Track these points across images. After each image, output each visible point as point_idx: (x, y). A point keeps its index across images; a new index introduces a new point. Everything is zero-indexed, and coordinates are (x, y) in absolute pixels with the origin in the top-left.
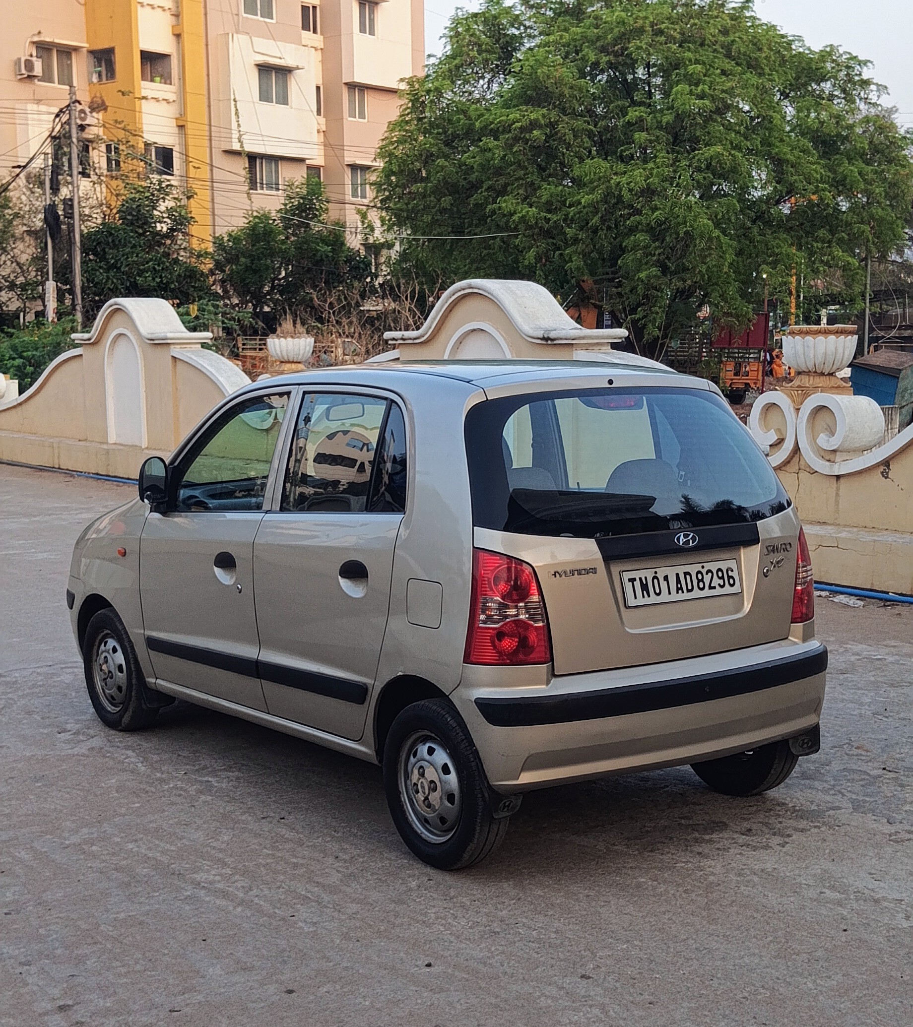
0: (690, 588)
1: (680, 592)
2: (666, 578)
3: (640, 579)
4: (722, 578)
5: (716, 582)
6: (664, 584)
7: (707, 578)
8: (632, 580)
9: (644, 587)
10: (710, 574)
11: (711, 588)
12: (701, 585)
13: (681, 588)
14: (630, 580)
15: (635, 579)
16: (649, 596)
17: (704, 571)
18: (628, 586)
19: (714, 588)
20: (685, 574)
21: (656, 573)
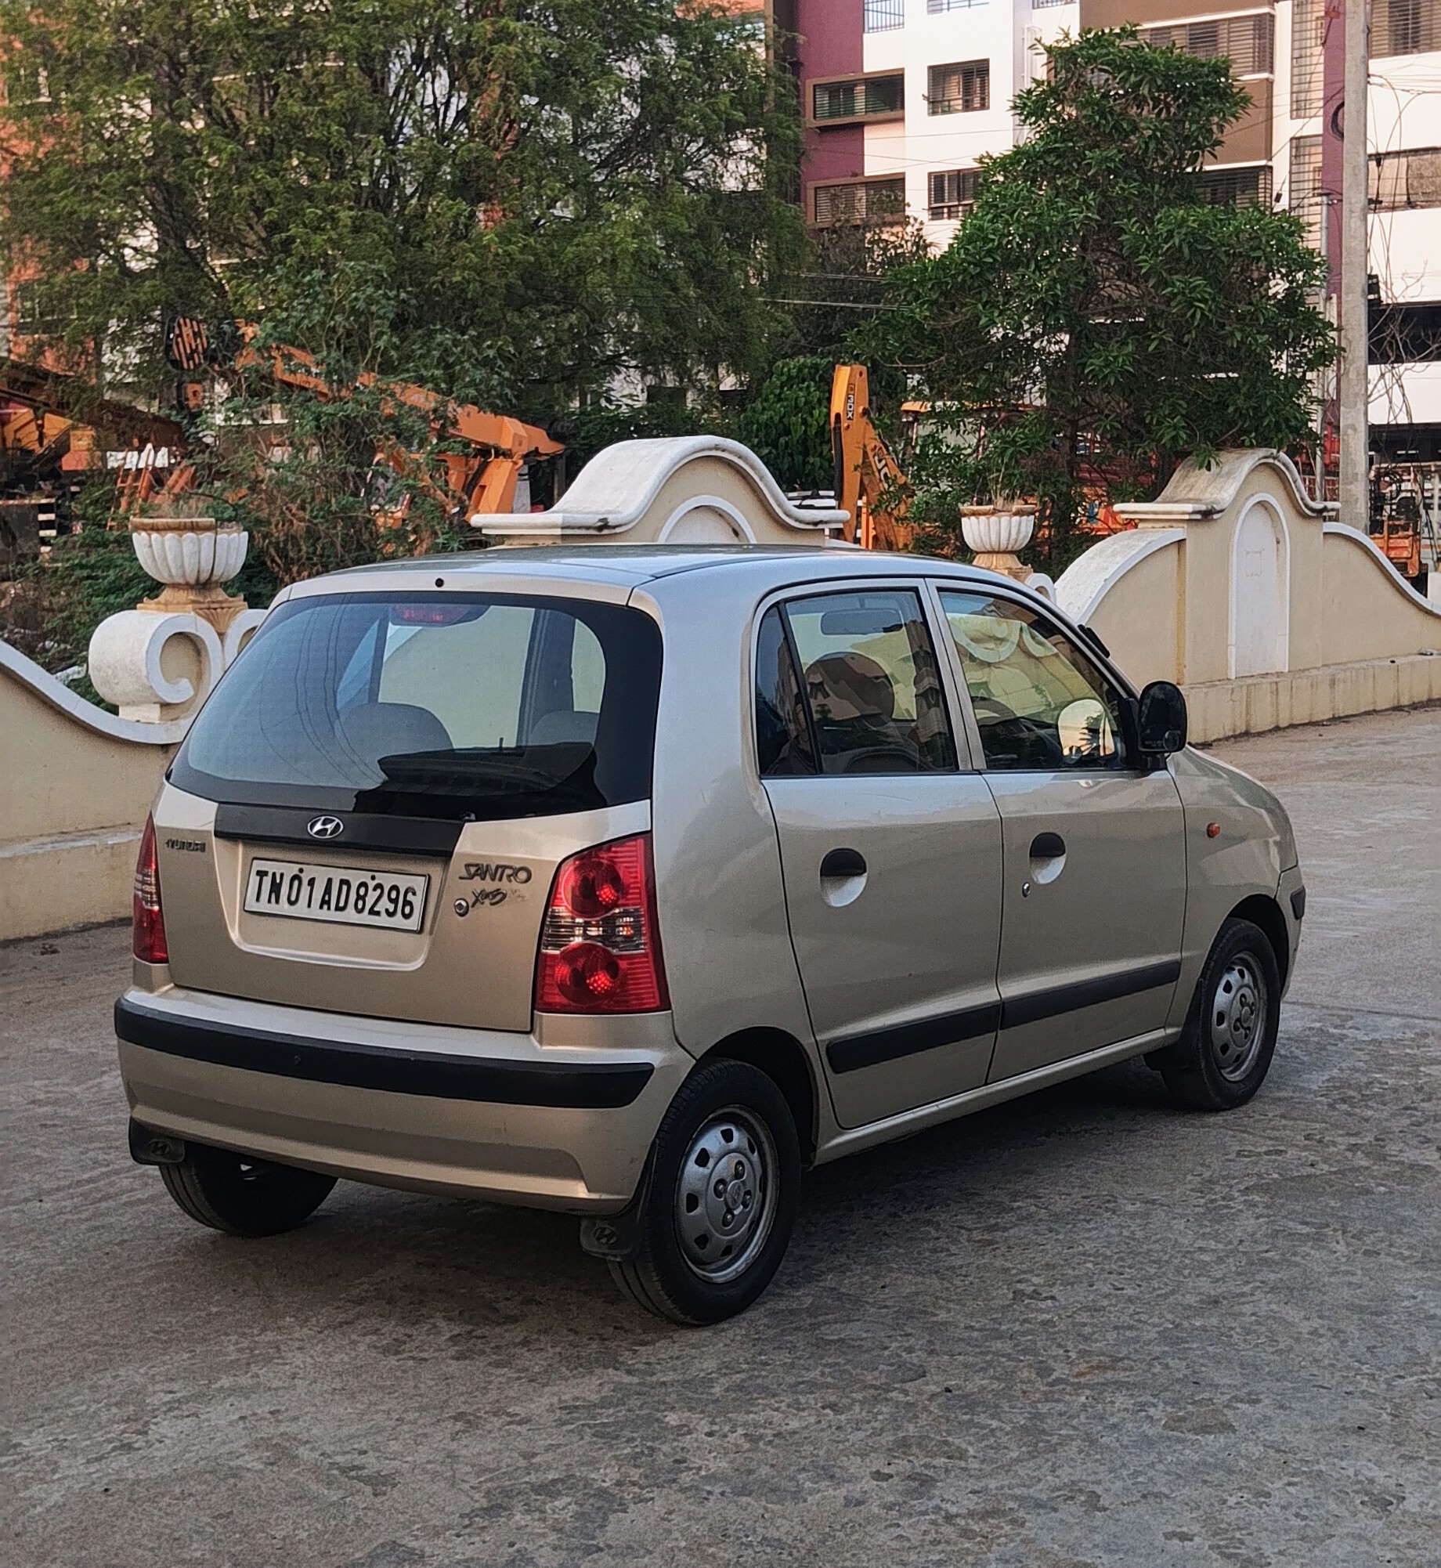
0: (342, 904)
1: (324, 908)
2: (312, 882)
3: (274, 874)
4: (395, 901)
5: (385, 904)
6: (305, 889)
7: (371, 898)
8: (262, 874)
9: (276, 888)
10: (379, 891)
11: (372, 912)
12: (360, 905)
13: (328, 903)
14: (259, 873)
15: (266, 873)
16: (277, 902)
17: (371, 884)
18: (254, 879)
19: (378, 913)
20: (343, 882)
21: (301, 871)
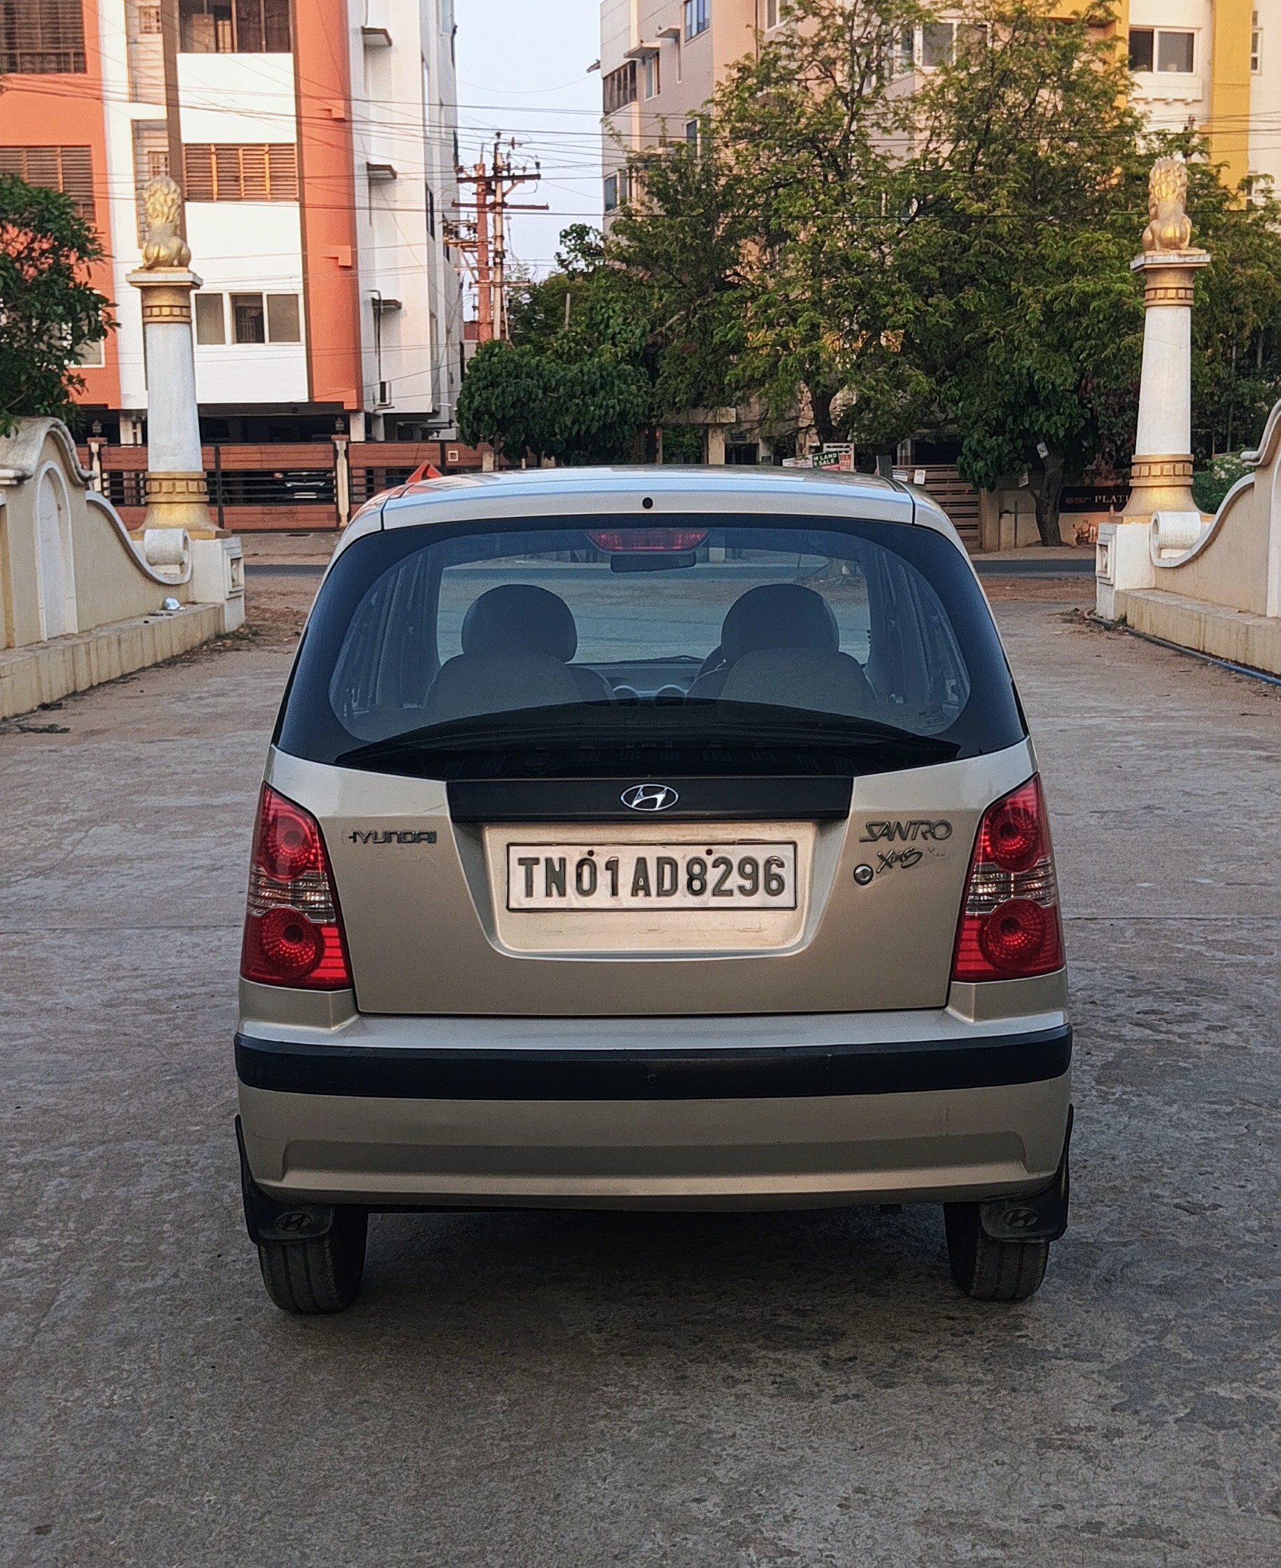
0: (667, 887)
1: (641, 893)
2: (612, 866)
3: (549, 861)
4: (752, 877)
5: (734, 881)
6: (604, 878)
7: (713, 875)
8: (529, 863)
9: (555, 877)
10: (723, 867)
11: (717, 892)
12: (697, 885)
13: (645, 887)
14: (522, 861)
15: (536, 861)
16: (562, 893)
17: (709, 860)
18: (519, 873)
19: (730, 893)
20: (661, 862)
21: (591, 853)
